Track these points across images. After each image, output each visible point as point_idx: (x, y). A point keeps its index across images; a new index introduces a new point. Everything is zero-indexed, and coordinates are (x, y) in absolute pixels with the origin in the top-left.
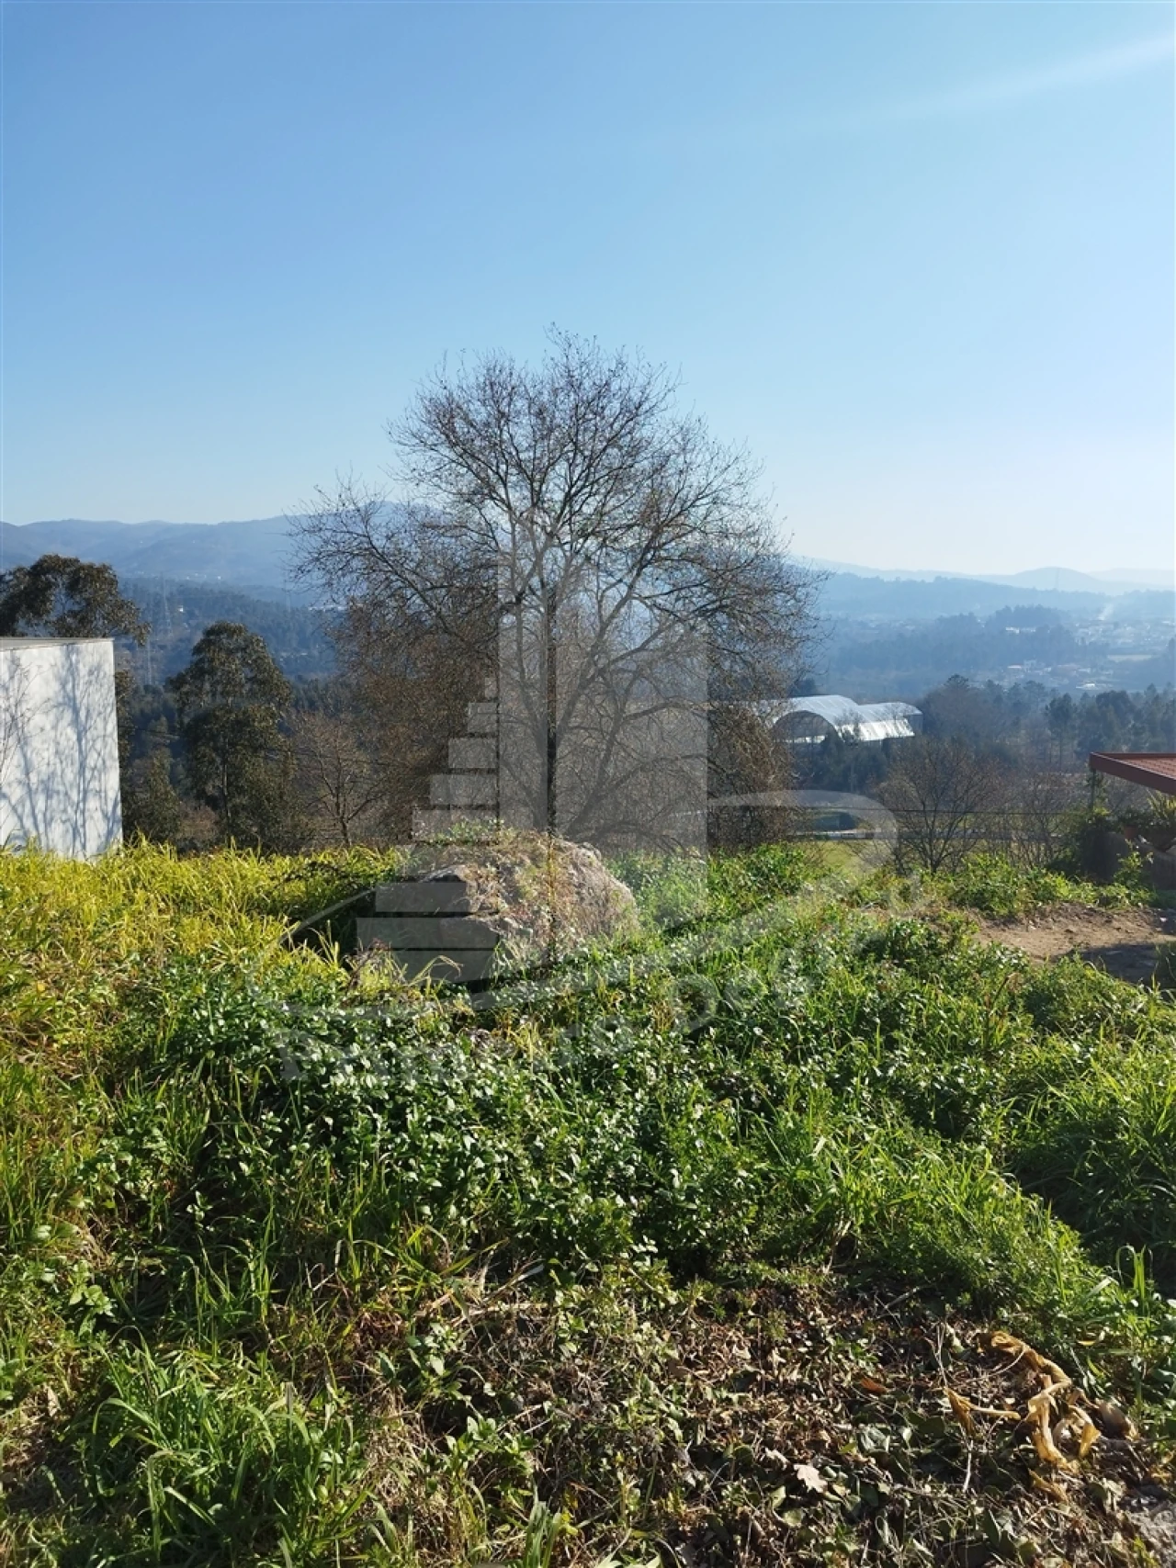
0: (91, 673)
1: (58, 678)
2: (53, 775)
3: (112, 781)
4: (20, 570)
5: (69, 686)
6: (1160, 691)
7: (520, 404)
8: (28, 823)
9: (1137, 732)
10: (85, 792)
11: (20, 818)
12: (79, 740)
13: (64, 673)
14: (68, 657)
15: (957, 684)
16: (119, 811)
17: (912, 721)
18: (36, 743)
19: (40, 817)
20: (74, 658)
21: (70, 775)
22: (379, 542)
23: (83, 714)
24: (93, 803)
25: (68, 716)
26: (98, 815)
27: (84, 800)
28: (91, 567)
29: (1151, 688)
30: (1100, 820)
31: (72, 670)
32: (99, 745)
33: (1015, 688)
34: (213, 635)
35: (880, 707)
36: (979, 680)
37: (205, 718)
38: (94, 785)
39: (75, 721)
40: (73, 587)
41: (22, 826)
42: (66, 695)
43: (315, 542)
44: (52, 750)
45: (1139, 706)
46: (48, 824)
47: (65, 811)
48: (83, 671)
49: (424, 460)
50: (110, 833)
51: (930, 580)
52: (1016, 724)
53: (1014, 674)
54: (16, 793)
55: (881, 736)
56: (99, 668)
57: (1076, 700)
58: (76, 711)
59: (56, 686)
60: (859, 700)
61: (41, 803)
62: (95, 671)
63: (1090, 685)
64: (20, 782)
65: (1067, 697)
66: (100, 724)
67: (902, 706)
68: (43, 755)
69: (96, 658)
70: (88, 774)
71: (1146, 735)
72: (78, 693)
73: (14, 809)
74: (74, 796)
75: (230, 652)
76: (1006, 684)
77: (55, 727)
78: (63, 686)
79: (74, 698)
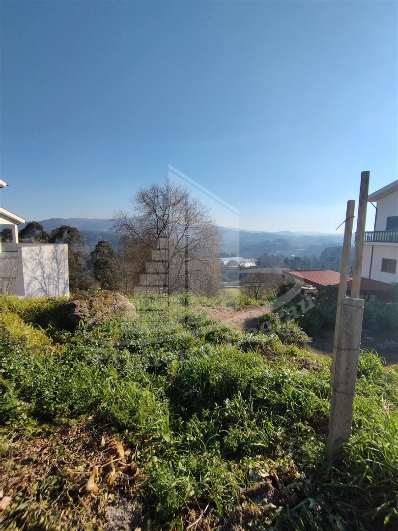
0: (61, 251)
1: (52, 252)
2: (51, 274)
3: (67, 276)
4: (57, 228)
5: (55, 254)
6: (307, 257)
7: (159, 194)
8: (43, 285)
9: (302, 265)
10: (59, 278)
11: (41, 284)
12: (58, 266)
13: (54, 251)
14: (55, 248)
15: (265, 255)
16: (68, 282)
17: (256, 263)
18: (46, 267)
19: (47, 284)
20: (57, 248)
21: (55, 274)
22: (128, 223)
23: (59, 260)
24: (61, 281)
25: (55, 261)
26: (63, 283)
27: (59, 280)
28: (73, 228)
29: (305, 256)
30: (284, 284)
31: (56, 251)
32: (63, 268)
33: (277, 256)
34: (100, 243)
35: (249, 260)
36: (270, 254)
37: (98, 261)
38: (61, 276)
39: (57, 262)
40: (68, 233)
41: (42, 286)
42: (54, 256)
43: (114, 223)
44: (51, 268)
45: (302, 260)
46: (49, 285)
47: (53, 282)
48: (59, 251)
49: (137, 205)
50: (65, 287)
51: (260, 233)
52: (277, 263)
53: (277, 253)
54: (40, 278)
55: (249, 266)
56: (63, 250)
57: (290, 258)
58: (57, 260)
59: (51, 254)
60: (245, 258)
61: (47, 281)
62: (62, 251)
63: (293, 255)
64: (41, 276)
65: (287, 258)
66: (63, 263)
67: (254, 259)
68: (48, 270)
69: (63, 248)
70: (60, 274)
71: (304, 266)
72: (58, 256)
73: (40, 282)
74: (56, 279)
75: (104, 247)
76: (276, 255)
77: (51, 263)
78: (54, 254)
79: (57, 257)
